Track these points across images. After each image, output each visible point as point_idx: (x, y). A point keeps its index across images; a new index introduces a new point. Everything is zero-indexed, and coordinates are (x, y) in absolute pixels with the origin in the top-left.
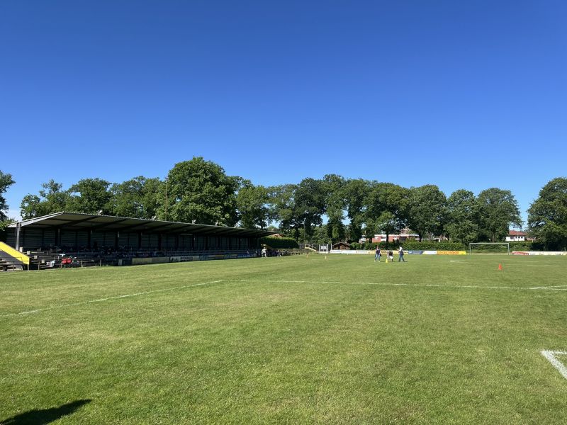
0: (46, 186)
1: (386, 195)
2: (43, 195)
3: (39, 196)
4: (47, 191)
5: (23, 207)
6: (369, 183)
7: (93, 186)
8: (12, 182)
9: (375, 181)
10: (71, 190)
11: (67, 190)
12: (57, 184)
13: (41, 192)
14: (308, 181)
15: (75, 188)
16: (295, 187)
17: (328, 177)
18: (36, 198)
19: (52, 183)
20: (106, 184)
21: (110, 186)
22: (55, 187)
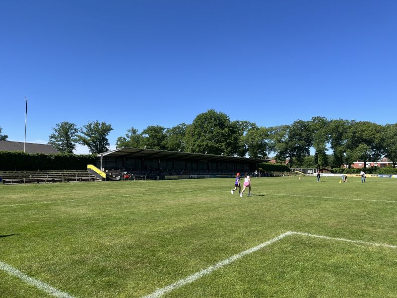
0: (129, 131)
1: (363, 131)
2: (128, 137)
3: (126, 138)
4: (130, 134)
5: (118, 144)
6: (348, 122)
7: (155, 130)
8: (111, 129)
9: (353, 121)
10: (143, 133)
11: (141, 133)
12: (135, 130)
13: (127, 135)
14: (299, 122)
15: (145, 132)
16: (288, 127)
17: (314, 119)
18: (124, 139)
19: (133, 129)
20: (163, 129)
21: (165, 130)
22: (134, 132)
